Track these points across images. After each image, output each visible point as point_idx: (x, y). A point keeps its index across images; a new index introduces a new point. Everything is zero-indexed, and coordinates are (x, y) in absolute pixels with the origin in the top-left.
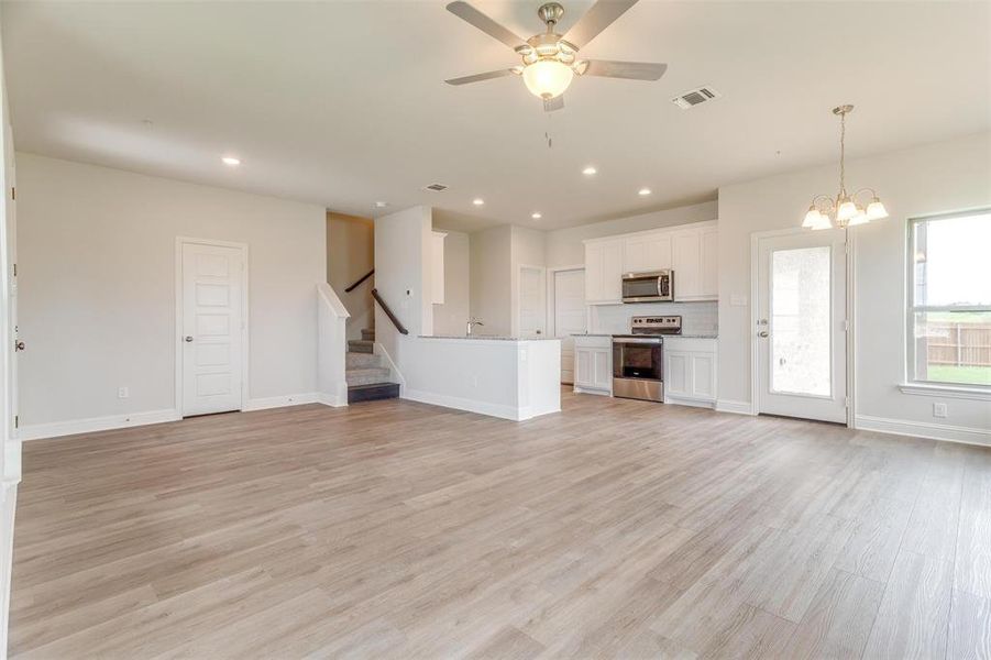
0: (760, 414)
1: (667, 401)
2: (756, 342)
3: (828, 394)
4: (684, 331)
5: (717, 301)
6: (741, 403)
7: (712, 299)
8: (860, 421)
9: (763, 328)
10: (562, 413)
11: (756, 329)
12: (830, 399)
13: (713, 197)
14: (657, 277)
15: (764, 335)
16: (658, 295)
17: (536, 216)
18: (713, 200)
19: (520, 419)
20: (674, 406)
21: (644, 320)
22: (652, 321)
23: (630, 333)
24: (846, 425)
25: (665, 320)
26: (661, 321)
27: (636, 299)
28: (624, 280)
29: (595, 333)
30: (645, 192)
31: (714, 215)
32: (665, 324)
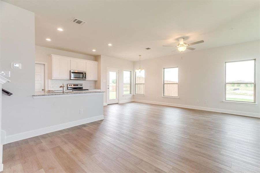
0: (108, 105)
2: (107, 90)
4: (83, 88)
6: (105, 103)
9: (108, 87)
14: (82, 73)
16: (83, 78)
22: (75, 85)
24: (118, 103)
27: (76, 79)
28: (72, 72)
32: (79, 86)
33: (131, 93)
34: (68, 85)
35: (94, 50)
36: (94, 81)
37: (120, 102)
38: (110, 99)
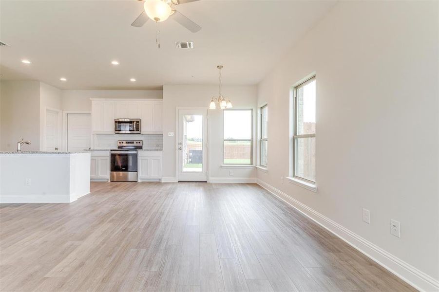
0: (179, 182)
1: (139, 181)
2: (178, 151)
3: (201, 171)
4: (143, 148)
5: (162, 134)
6: (172, 178)
7: (161, 133)
8: (212, 180)
9: (180, 146)
10: (91, 195)
11: (178, 147)
12: (202, 173)
13: (161, 88)
14: (134, 122)
15: (180, 149)
16: (134, 130)
18: (161, 90)
19: (71, 202)
20: (143, 183)
21: (125, 142)
22: (129, 143)
23: (117, 149)
25: (135, 142)
26: (133, 143)
28: (116, 122)
29: (95, 149)
30: (133, 80)
31: (161, 97)
32: (135, 144)
33: (251, 163)
34: (118, 142)
38: (184, 171)
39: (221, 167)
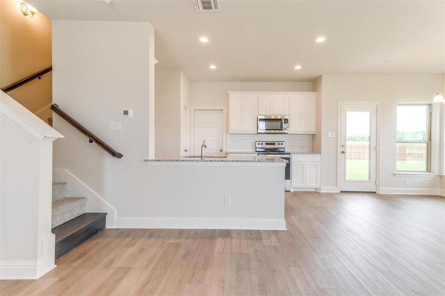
0: (341, 192)
1: (292, 190)
3: (368, 179)
4: (286, 150)
6: (332, 187)
9: (342, 149)
11: (340, 149)
12: (369, 182)
14: (281, 119)
15: (343, 152)
16: (281, 130)
17: (213, 67)
22: (269, 144)
24: (375, 193)
25: (277, 143)
26: (274, 144)
27: (272, 131)
32: (276, 146)
33: (429, 169)
34: (257, 143)
35: (298, 67)
36: (311, 136)
37: (383, 191)
38: (347, 179)
39: (395, 174)
